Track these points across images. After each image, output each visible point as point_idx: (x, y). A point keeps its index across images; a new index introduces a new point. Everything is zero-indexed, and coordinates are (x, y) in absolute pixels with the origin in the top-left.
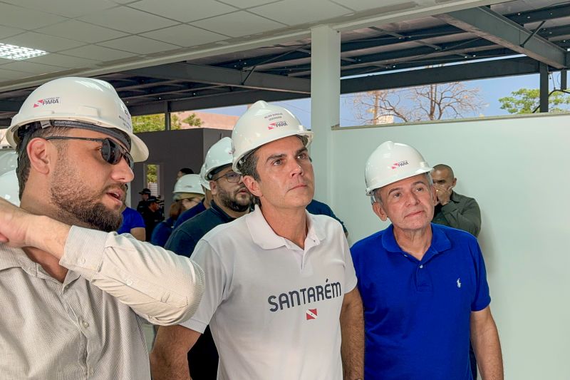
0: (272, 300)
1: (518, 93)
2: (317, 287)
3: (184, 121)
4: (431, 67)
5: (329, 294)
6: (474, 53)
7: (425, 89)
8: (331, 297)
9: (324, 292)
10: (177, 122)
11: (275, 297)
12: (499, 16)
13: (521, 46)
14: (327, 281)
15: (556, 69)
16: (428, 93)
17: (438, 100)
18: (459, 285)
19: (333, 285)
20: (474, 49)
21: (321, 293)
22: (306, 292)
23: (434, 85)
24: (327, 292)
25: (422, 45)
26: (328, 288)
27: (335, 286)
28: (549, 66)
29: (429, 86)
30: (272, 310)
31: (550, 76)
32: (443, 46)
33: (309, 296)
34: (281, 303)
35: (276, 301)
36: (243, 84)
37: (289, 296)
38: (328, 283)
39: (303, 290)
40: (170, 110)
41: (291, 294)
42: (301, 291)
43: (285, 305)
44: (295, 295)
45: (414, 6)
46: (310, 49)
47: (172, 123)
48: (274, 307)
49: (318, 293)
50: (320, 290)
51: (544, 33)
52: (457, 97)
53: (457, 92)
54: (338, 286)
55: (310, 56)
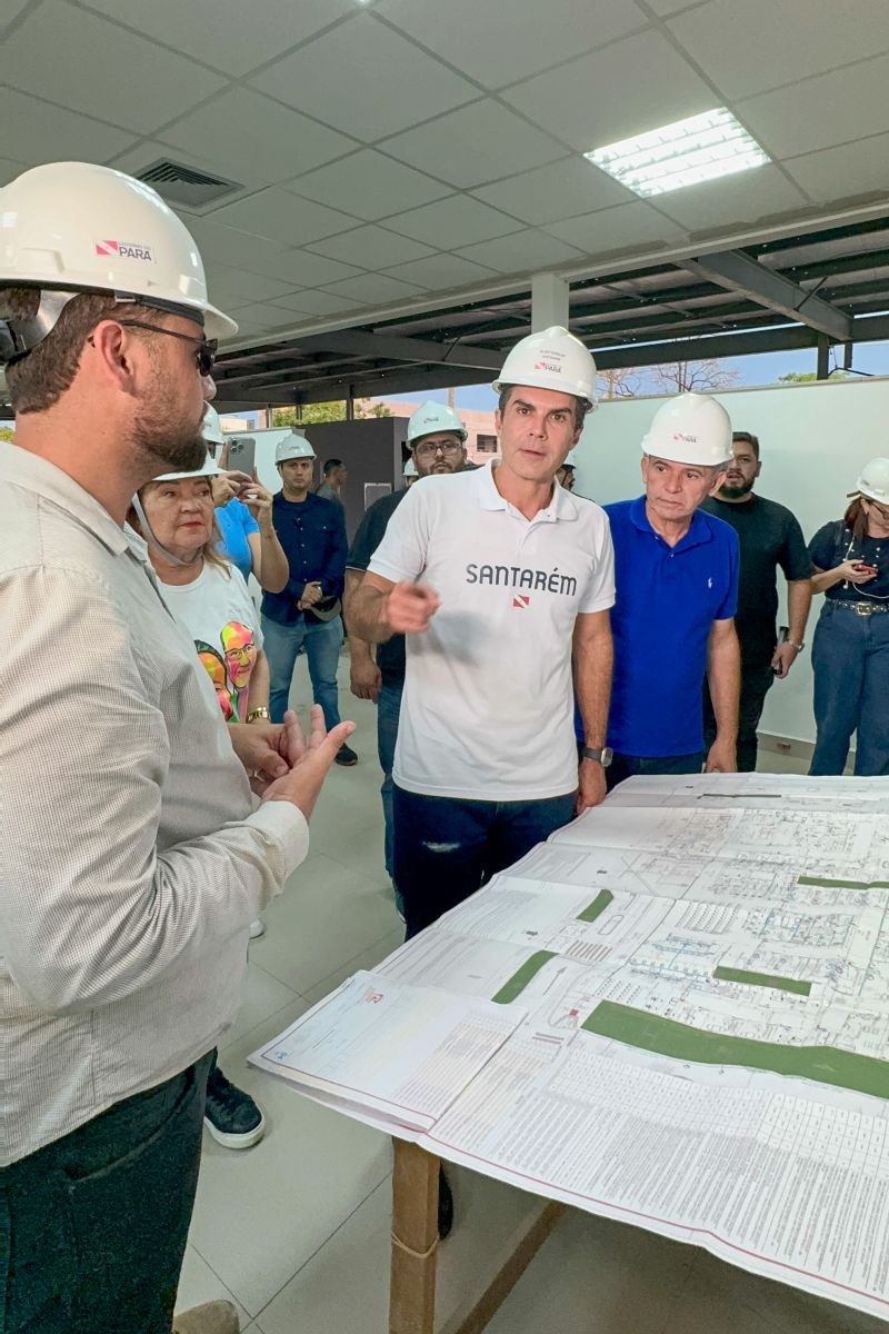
0: (472, 569)
1: (786, 379)
2: (538, 573)
3: (369, 412)
4: (679, 339)
5: (553, 587)
6: (735, 322)
7: (671, 368)
8: (556, 591)
9: (547, 582)
10: (361, 413)
11: (475, 567)
12: (769, 271)
13: (797, 310)
14: (556, 569)
15: (839, 342)
16: (676, 376)
17: (688, 384)
18: (710, 585)
19: (563, 578)
20: (734, 317)
21: (543, 581)
22: (519, 574)
23: (683, 364)
24: (551, 582)
25: (667, 310)
26: (554, 579)
27: (566, 581)
28: (830, 338)
29: (676, 364)
30: (468, 580)
31: (831, 350)
32: (697, 312)
33: (523, 579)
34: (482, 575)
35: (477, 572)
36: (443, 360)
37: (495, 571)
38: (556, 573)
39: (516, 570)
40: (352, 395)
41: (498, 569)
42: (512, 569)
43: (486, 580)
44: (502, 572)
45: (663, 247)
46: (529, 315)
47: (355, 413)
48: (472, 578)
49: (538, 580)
50: (542, 577)
51: (825, 295)
52: (712, 380)
53: (712, 374)
54: (572, 582)
55: (529, 323)
